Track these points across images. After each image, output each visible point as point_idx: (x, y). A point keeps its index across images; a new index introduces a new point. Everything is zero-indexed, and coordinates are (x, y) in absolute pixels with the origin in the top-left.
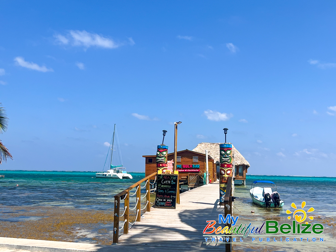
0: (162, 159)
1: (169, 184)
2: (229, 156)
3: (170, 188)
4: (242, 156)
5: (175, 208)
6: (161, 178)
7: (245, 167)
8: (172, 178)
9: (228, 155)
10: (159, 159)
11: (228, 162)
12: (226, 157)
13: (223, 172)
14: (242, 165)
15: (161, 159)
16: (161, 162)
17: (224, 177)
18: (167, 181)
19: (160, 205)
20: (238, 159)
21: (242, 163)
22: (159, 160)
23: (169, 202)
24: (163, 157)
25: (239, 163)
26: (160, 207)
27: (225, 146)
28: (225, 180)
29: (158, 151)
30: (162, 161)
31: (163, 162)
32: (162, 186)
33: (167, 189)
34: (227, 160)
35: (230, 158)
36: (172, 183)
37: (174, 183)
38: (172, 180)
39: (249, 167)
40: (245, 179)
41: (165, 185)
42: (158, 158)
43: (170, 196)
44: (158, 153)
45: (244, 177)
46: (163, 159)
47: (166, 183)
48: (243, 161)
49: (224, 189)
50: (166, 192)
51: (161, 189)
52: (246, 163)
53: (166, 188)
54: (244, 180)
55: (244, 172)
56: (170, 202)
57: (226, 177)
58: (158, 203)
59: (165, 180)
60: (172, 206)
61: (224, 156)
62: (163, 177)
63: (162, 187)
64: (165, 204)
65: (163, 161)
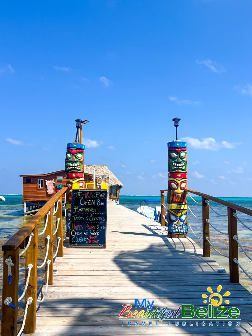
0: (76, 165)
1: (92, 206)
2: (184, 161)
3: (94, 212)
4: (116, 178)
5: (104, 247)
6: (79, 195)
7: (118, 187)
8: (98, 196)
9: (182, 159)
10: (71, 165)
11: (183, 170)
12: (179, 161)
13: (174, 185)
14: (116, 186)
15: (74, 165)
16: (74, 171)
17: (176, 193)
18: (89, 201)
19: (77, 243)
20: (113, 180)
21: (116, 184)
22: (71, 168)
23: (93, 236)
24: (77, 161)
25: (113, 184)
26: (78, 245)
27: (178, 144)
28: (178, 197)
29: (69, 152)
30: (76, 168)
31: (77, 170)
32: (81, 209)
33: (89, 215)
34: (181, 166)
35: (185, 164)
36: (99, 203)
37: (102, 204)
38: (97, 199)
39: (122, 187)
40: (119, 198)
41: (86, 208)
42: (69, 163)
43: (96, 227)
44: (69, 155)
45: (118, 197)
46: (78, 165)
47: (87, 203)
48: (117, 182)
49: (176, 211)
50: (88, 219)
51: (80, 215)
52: (120, 184)
53: (87, 212)
54: (117, 200)
55: (118, 191)
56: (95, 236)
57: (179, 193)
58: (74, 240)
59: (85, 199)
60: (99, 243)
61: (176, 160)
62: (82, 194)
63: (81, 212)
64: (87, 241)
65: (78, 168)
